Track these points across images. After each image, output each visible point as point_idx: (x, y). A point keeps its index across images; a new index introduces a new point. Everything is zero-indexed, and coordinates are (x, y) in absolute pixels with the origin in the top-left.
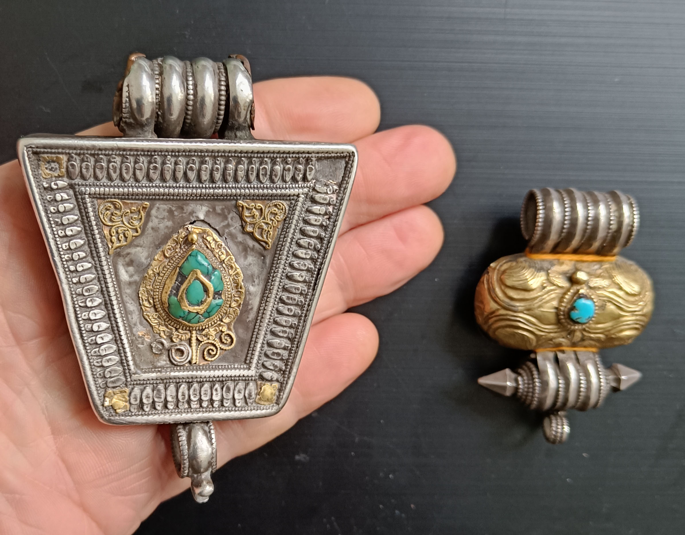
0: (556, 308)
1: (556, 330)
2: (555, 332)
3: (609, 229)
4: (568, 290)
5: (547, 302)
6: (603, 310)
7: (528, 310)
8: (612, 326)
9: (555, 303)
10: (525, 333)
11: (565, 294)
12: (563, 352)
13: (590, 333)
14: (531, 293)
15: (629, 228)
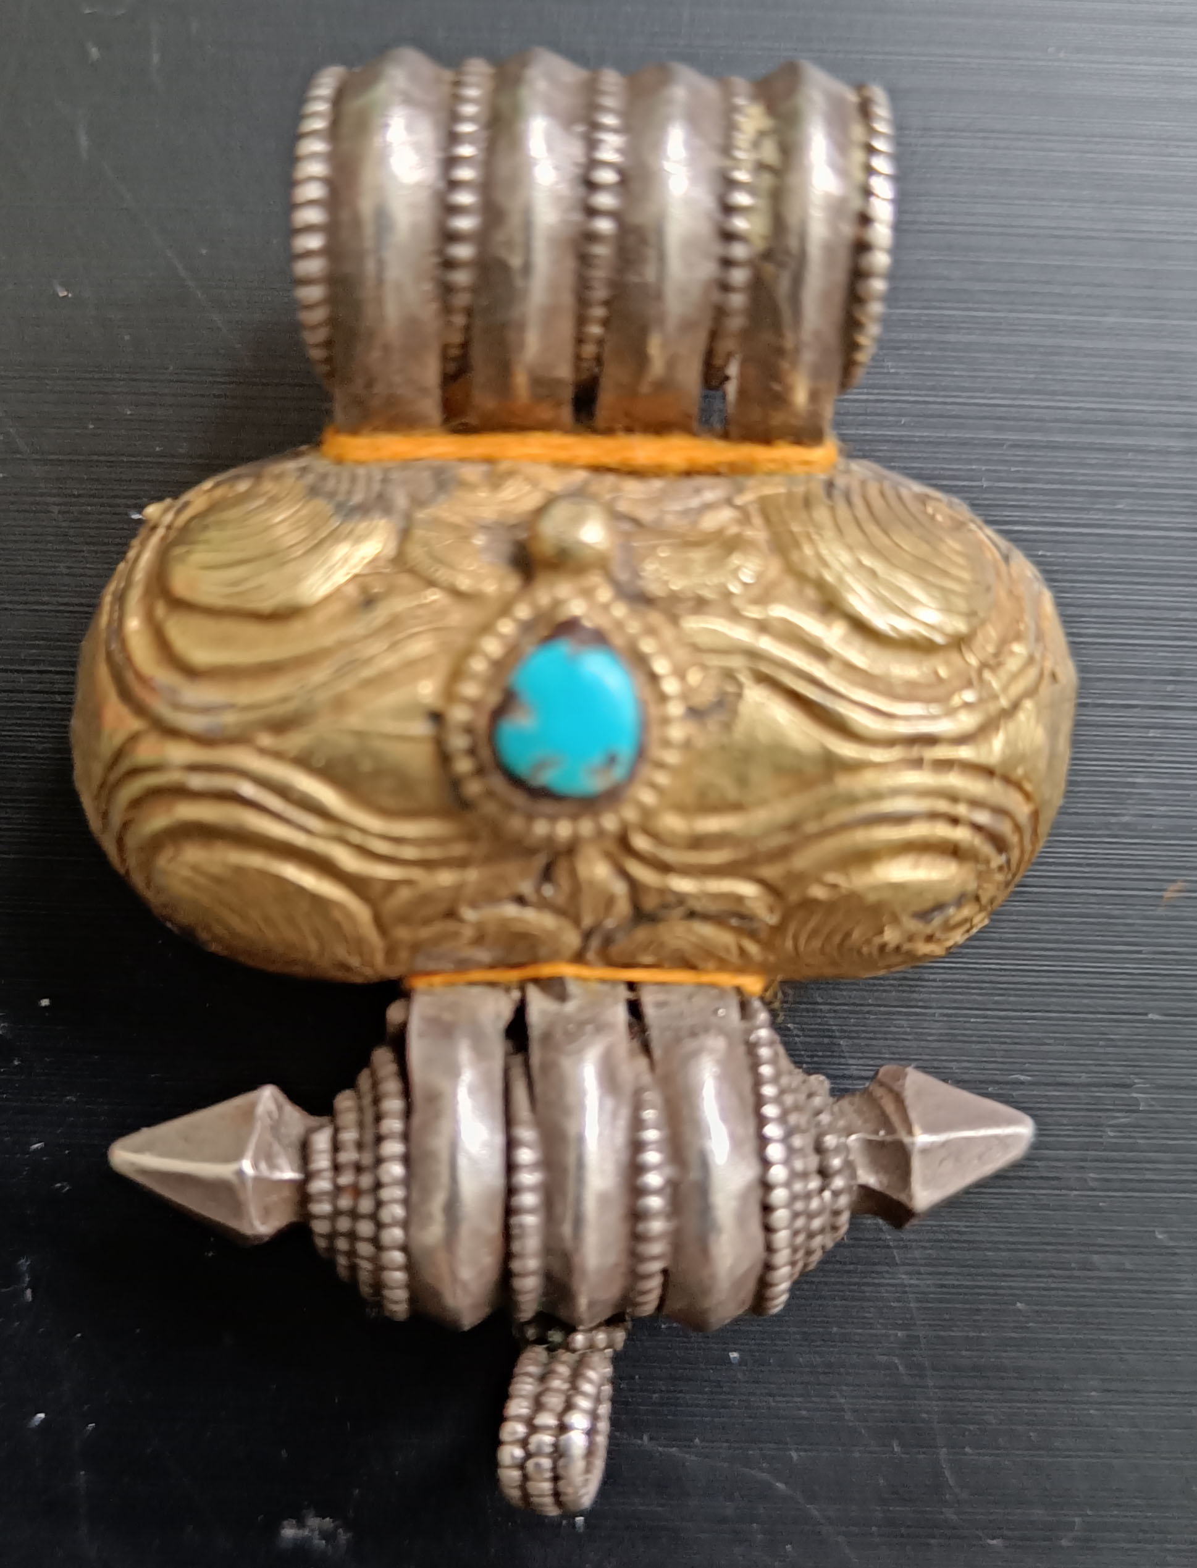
0: (437, 717)
1: (459, 849)
2: (462, 863)
3: (728, 236)
4: (505, 609)
5: (383, 680)
6: (727, 726)
7: (280, 726)
8: (792, 826)
9: (427, 690)
10: (292, 872)
11: (486, 628)
12: (555, 988)
13: (665, 868)
14: (297, 626)
15: (848, 230)
